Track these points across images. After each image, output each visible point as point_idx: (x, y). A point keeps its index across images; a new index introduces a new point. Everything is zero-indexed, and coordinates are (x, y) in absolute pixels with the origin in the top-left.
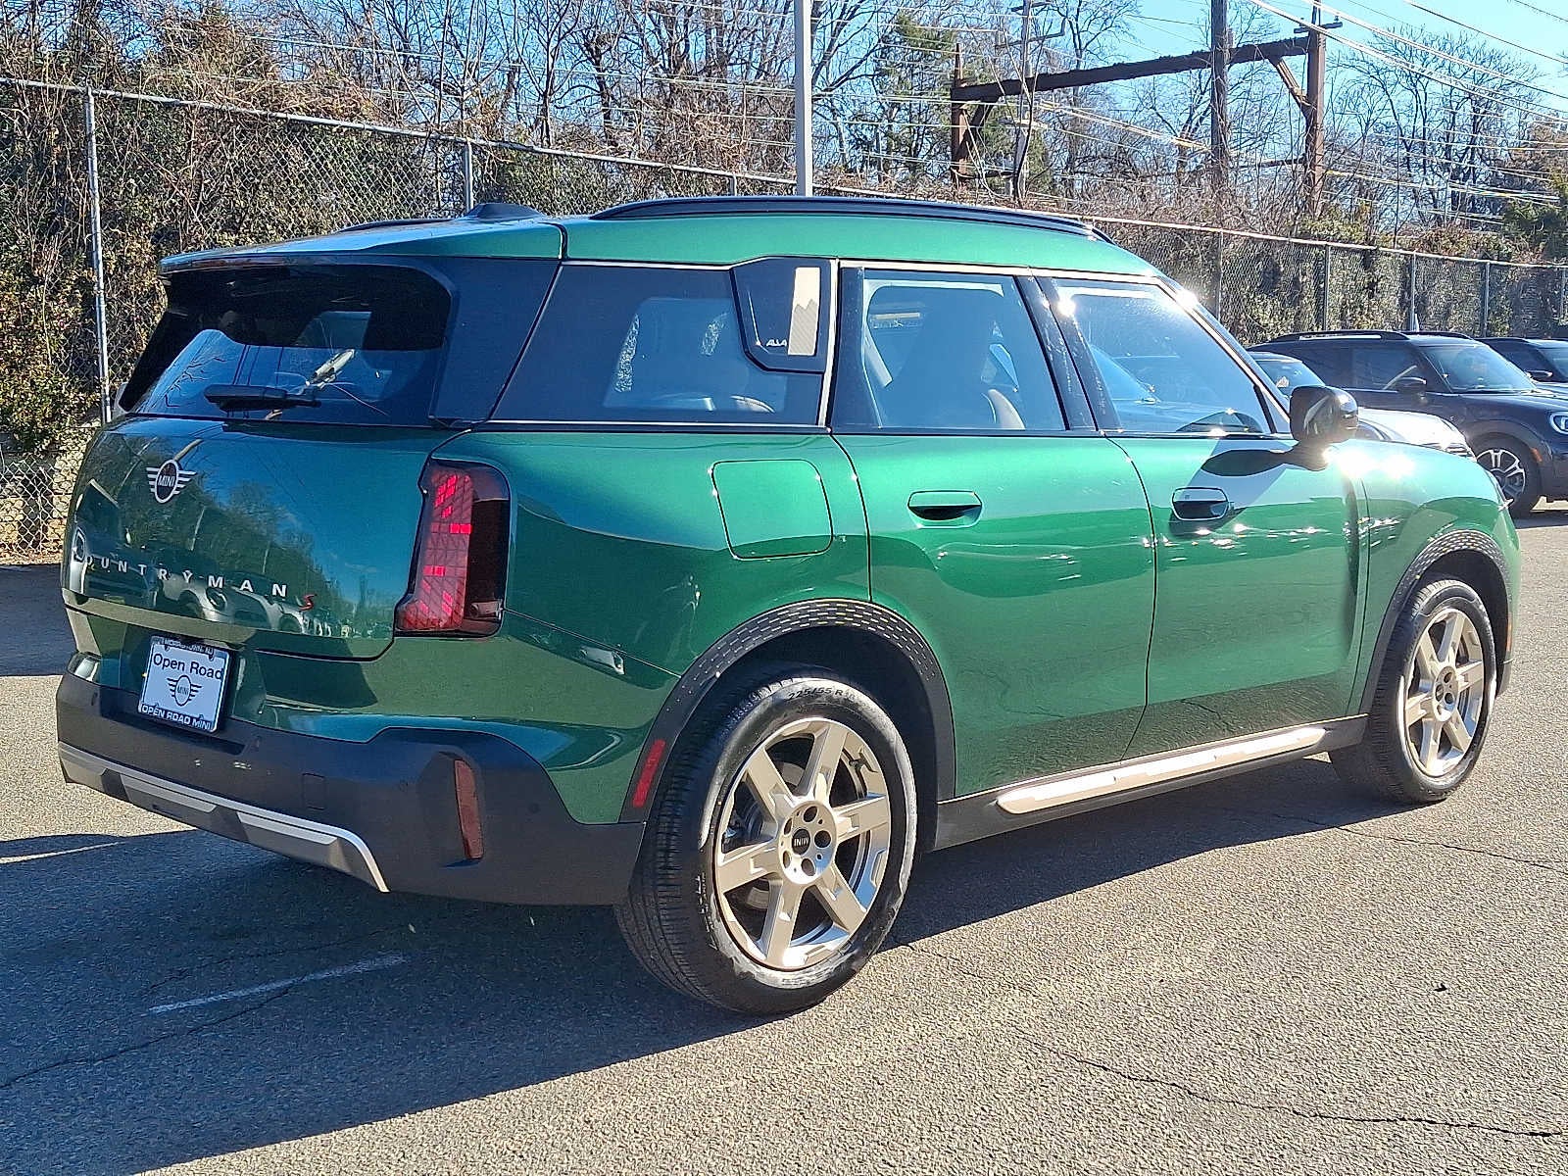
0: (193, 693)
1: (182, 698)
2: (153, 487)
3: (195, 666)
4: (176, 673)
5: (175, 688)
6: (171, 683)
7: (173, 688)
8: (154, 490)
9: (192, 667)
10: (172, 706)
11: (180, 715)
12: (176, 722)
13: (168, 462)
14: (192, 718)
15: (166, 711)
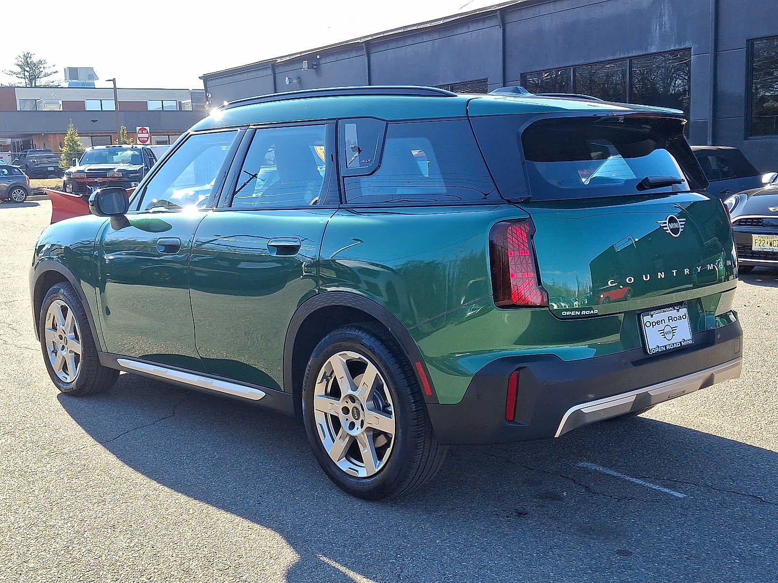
0: (674, 331)
1: (669, 336)
2: (668, 230)
3: (670, 318)
4: (661, 326)
5: (664, 333)
6: (662, 332)
7: (663, 334)
8: (669, 231)
9: (669, 320)
10: (666, 343)
11: (673, 344)
12: (673, 348)
13: (668, 217)
14: (681, 343)
15: (665, 346)
